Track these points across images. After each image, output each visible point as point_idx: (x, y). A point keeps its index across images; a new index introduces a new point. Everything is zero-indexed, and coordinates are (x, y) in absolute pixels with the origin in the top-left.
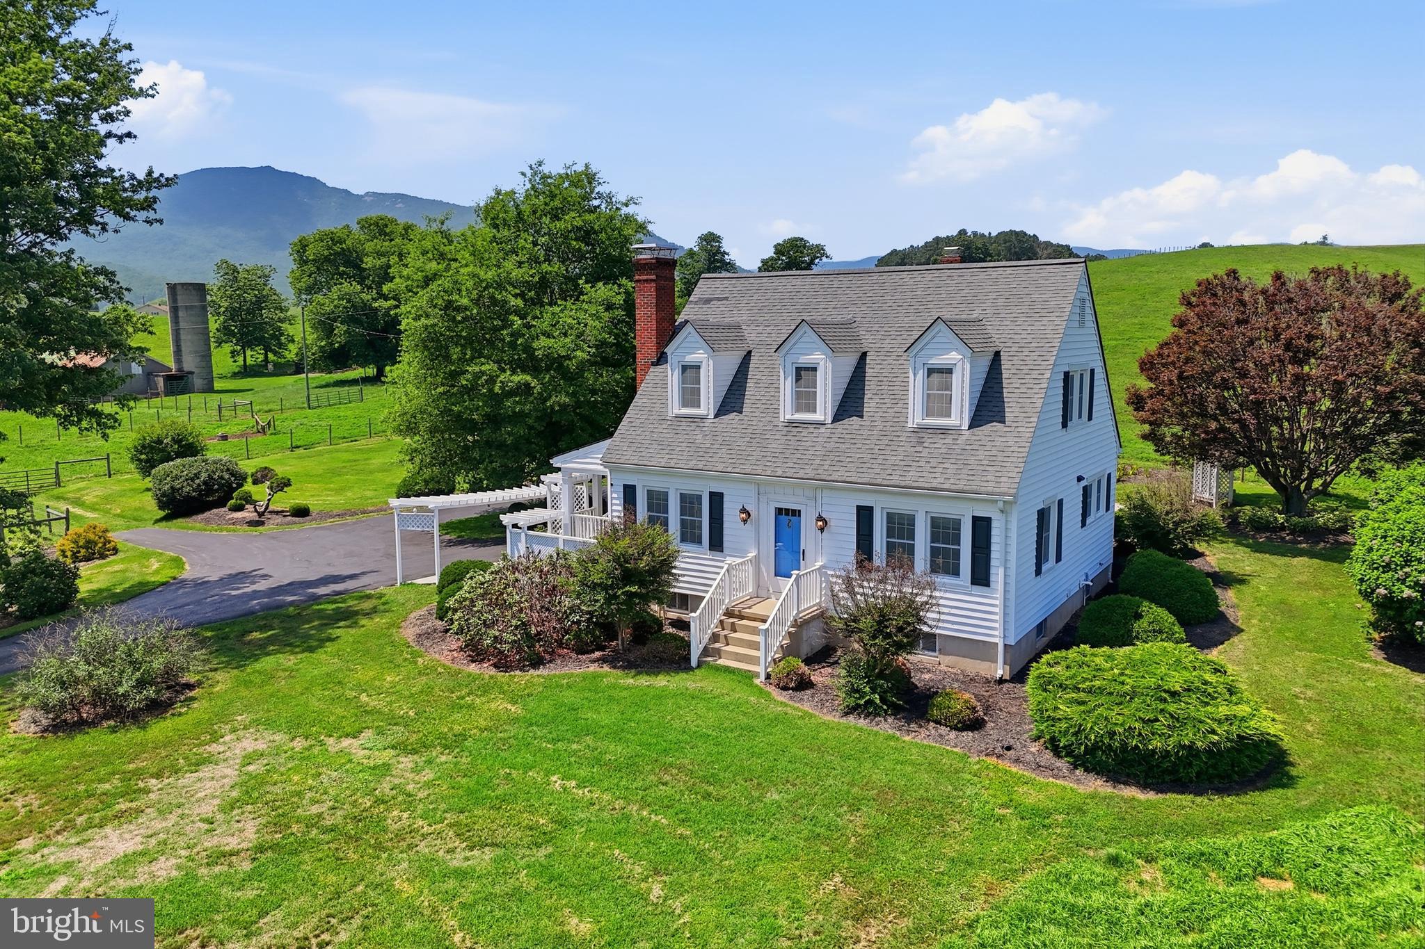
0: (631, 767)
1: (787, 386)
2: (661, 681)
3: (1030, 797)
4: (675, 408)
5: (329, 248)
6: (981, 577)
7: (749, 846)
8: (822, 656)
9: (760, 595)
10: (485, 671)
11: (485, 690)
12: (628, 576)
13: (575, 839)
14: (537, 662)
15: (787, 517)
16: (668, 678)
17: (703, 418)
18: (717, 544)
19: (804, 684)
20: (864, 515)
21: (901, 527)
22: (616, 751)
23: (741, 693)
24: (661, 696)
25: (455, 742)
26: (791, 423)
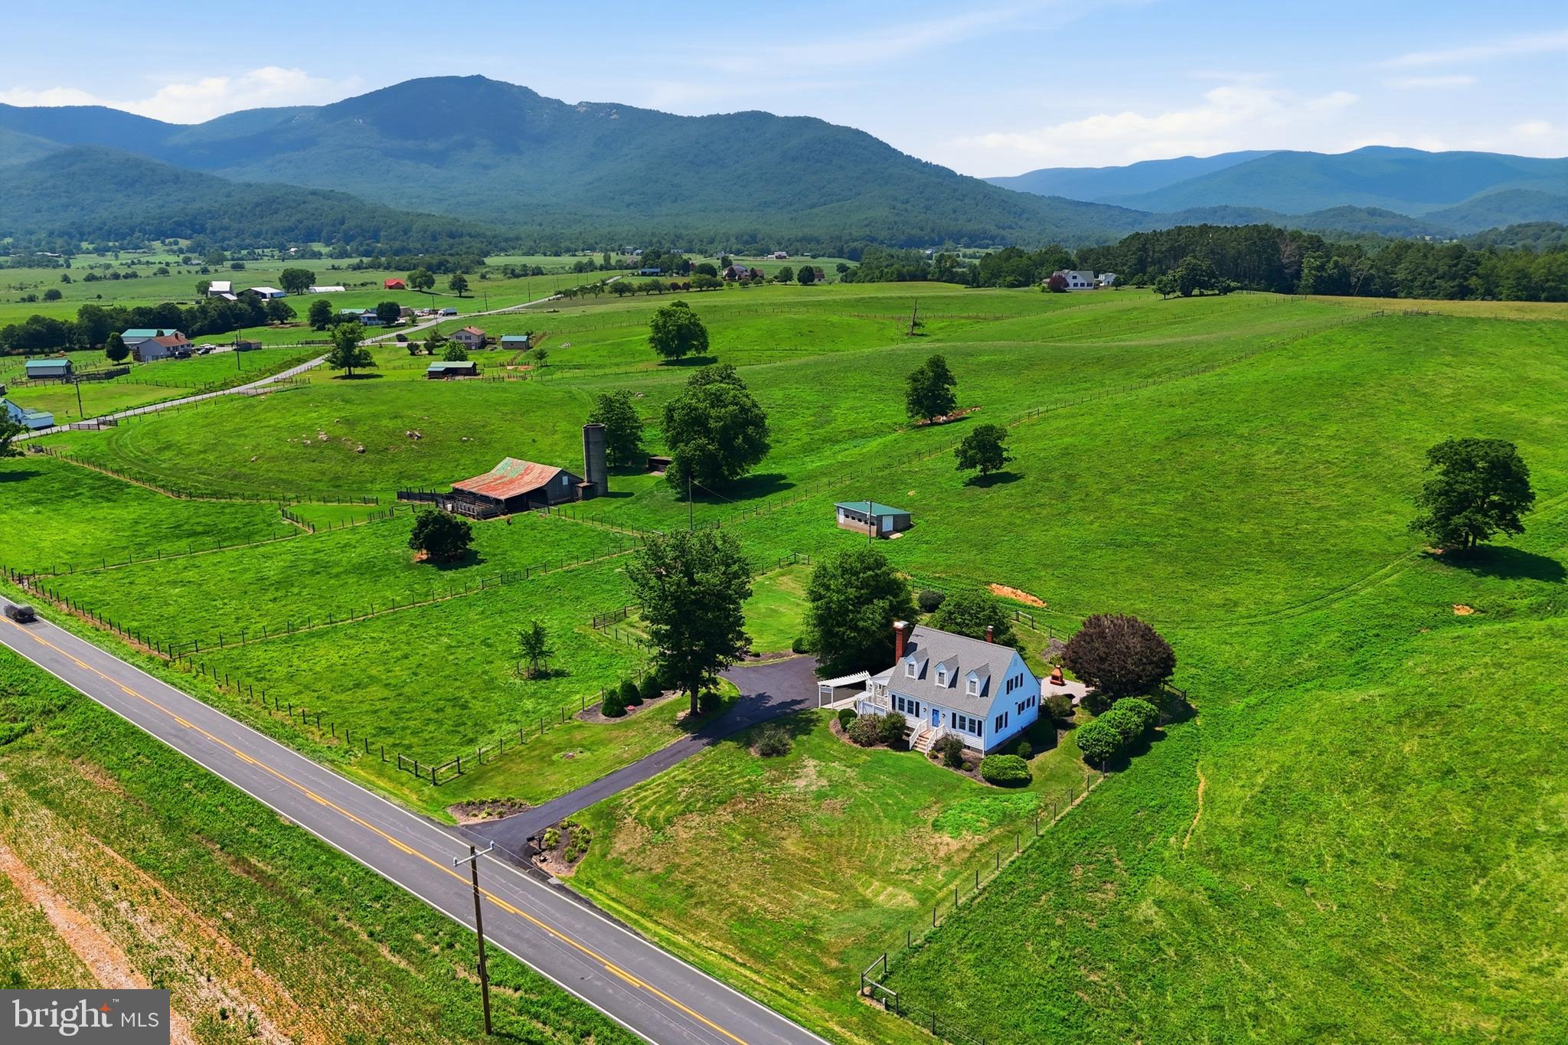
0: (896, 775)
1: (937, 676)
2: (902, 754)
3: (974, 786)
4: (907, 675)
5: (687, 414)
6: (980, 734)
7: (919, 791)
8: (938, 751)
9: (928, 730)
10: (857, 746)
11: (860, 752)
12: (895, 728)
13: (887, 788)
14: (871, 745)
15: (935, 712)
17: (915, 679)
18: (917, 715)
19: (936, 757)
20: (954, 715)
21: (962, 719)
22: (893, 771)
23: (921, 758)
24: (902, 758)
25: (858, 766)
26: (937, 686)
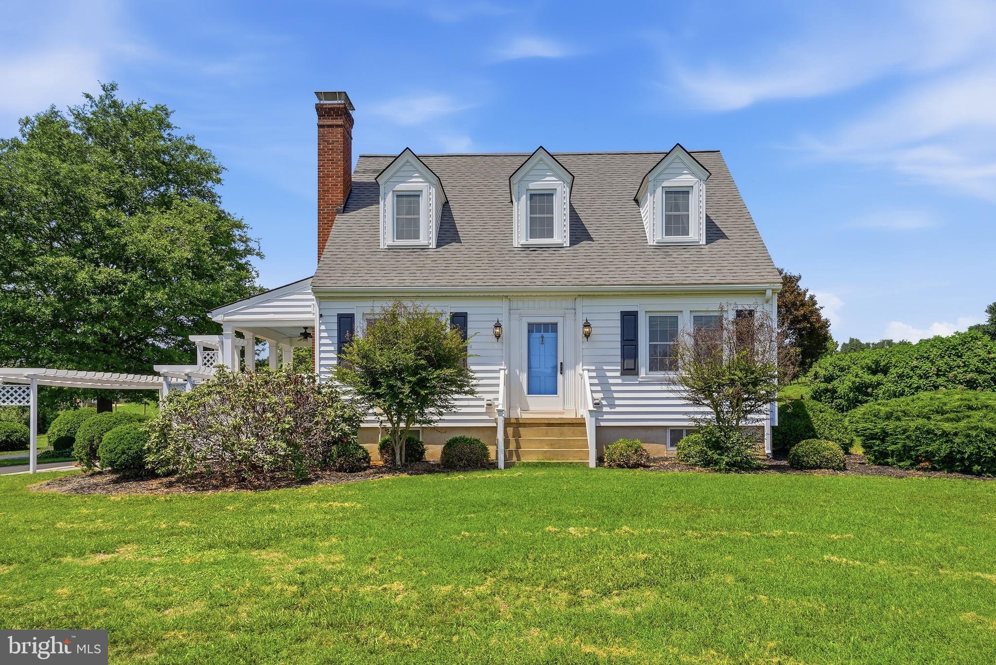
15: (541, 331)
16: (464, 474)
17: (424, 248)
20: (629, 320)
26: (526, 248)
